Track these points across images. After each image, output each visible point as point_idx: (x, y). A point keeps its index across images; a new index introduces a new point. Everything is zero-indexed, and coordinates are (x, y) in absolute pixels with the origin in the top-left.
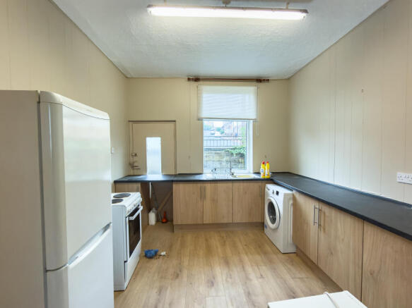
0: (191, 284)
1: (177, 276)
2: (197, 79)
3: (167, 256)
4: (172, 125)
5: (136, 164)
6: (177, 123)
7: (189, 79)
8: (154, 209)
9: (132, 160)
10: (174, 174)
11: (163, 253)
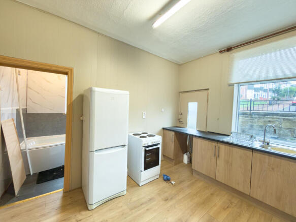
0: (168, 211)
1: (166, 200)
2: (229, 49)
3: (174, 185)
4: (206, 92)
5: (181, 120)
6: (210, 90)
7: (221, 52)
8: (188, 153)
9: (180, 117)
10: (205, 131)
11: (173, 182)
